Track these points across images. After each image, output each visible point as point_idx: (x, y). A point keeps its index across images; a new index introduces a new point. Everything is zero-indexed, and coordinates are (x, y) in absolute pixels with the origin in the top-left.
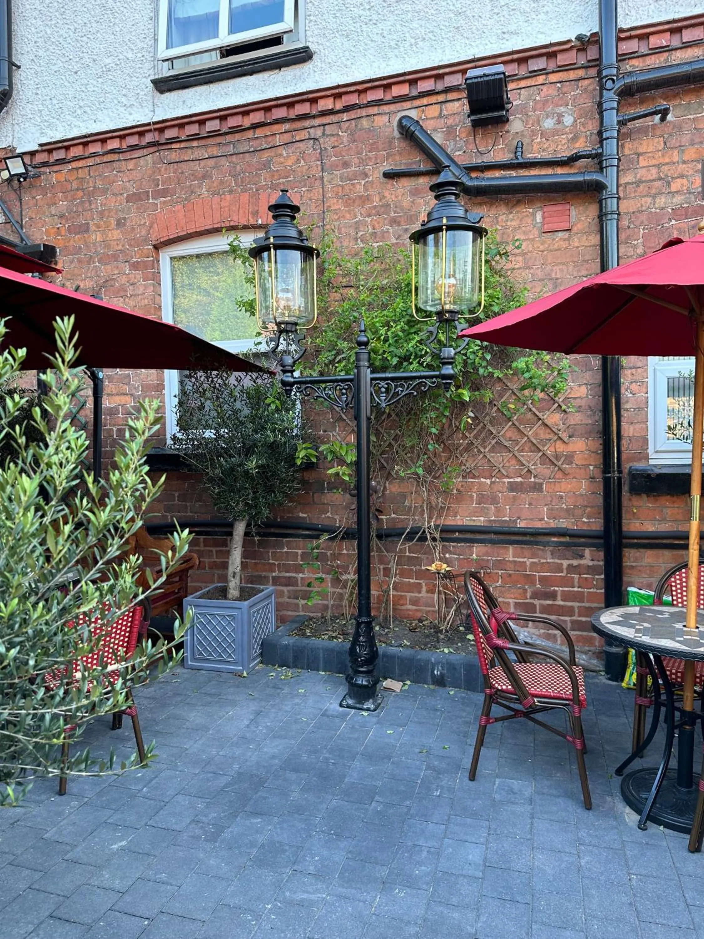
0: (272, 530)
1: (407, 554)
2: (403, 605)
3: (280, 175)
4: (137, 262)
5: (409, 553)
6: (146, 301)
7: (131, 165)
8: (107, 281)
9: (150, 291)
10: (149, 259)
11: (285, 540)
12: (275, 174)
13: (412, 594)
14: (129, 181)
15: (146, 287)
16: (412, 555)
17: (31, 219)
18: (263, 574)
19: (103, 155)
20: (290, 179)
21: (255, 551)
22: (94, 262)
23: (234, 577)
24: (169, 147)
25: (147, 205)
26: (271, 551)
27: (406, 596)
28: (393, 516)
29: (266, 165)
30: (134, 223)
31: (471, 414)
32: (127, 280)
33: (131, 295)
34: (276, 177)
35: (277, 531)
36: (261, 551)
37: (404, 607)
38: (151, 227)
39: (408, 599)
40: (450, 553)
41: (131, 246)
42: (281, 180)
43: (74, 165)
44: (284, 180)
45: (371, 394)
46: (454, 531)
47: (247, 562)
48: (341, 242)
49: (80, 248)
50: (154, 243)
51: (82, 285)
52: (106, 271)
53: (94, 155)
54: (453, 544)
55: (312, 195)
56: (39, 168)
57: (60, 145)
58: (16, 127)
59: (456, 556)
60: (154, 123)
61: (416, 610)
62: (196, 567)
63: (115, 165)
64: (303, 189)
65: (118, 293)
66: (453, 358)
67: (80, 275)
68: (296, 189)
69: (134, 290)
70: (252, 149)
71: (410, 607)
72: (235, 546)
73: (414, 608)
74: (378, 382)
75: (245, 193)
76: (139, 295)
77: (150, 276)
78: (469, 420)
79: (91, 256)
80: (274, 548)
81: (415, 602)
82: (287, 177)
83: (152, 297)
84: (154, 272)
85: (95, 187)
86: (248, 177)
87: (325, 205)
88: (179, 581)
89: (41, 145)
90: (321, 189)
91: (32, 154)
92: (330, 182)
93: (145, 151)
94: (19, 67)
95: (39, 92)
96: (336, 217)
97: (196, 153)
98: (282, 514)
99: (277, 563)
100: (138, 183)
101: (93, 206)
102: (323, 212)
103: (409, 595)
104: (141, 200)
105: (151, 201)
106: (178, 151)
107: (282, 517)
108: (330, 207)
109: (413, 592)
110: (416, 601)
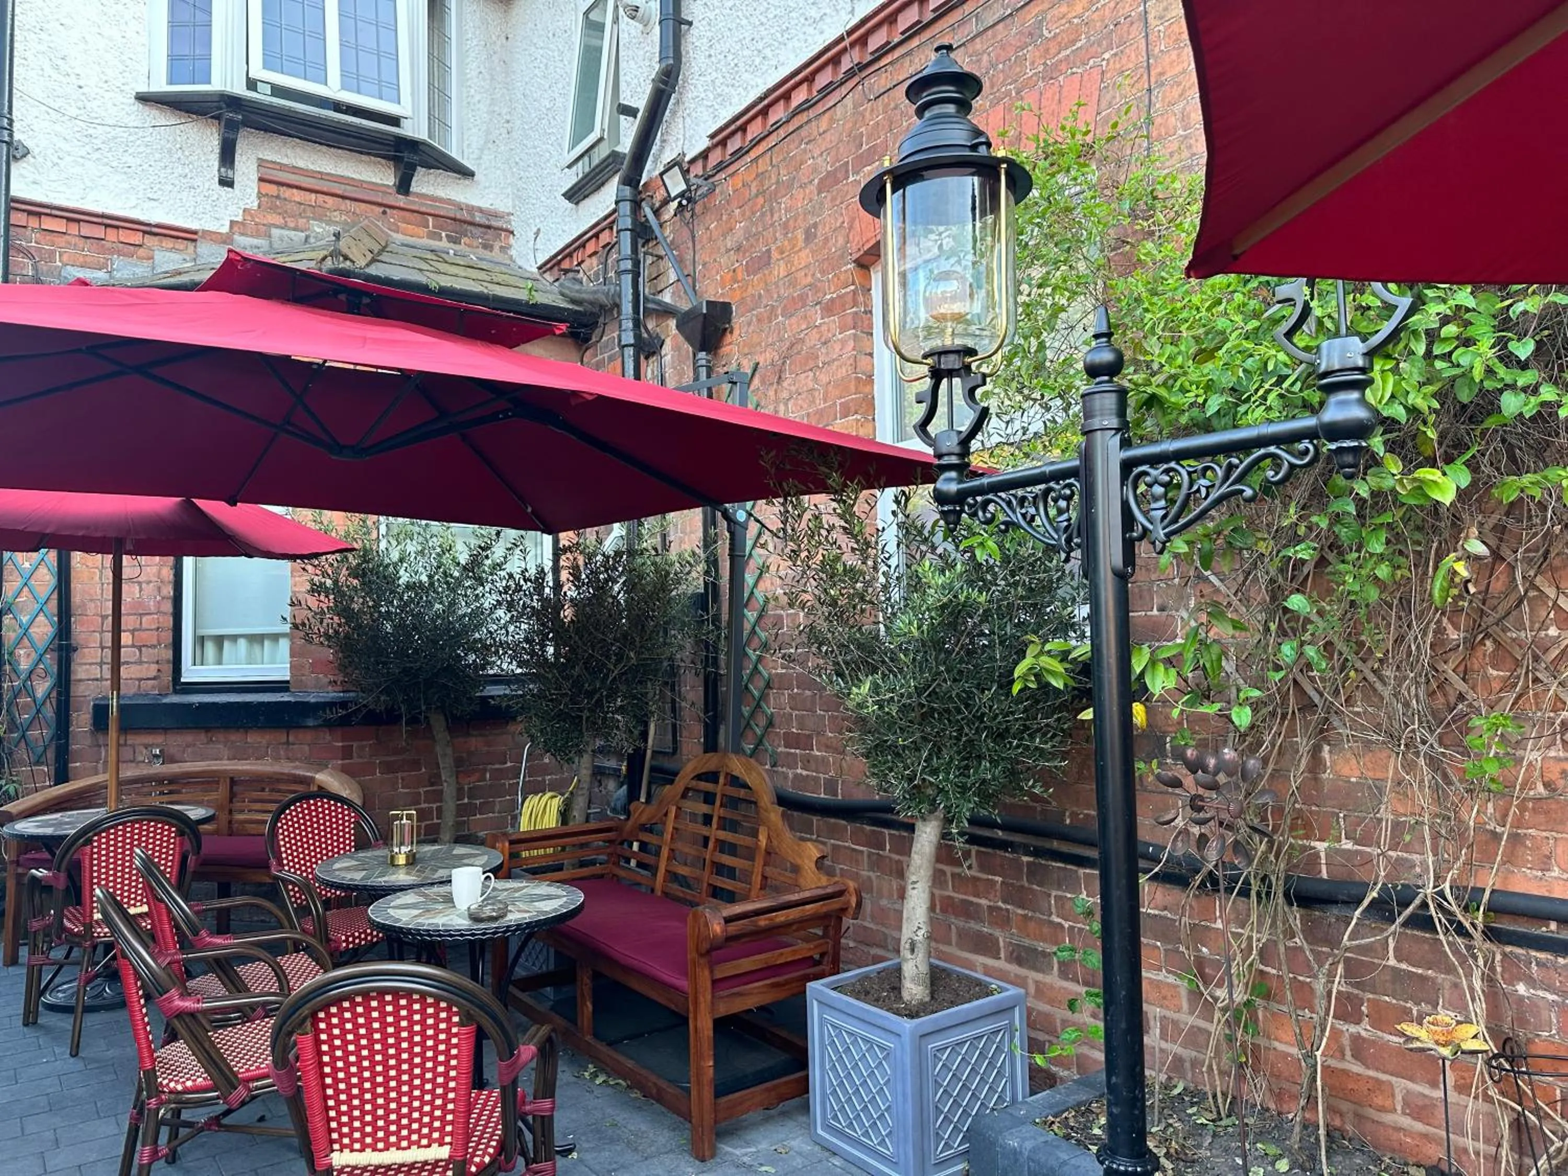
0: (1056, 845)
1: (1392, 962)
2: (1382, 1109)
3: (1060, 43)
4: (832, 300)
5: (1399, 959)
6: (844, 370)
7: (824, 123)
8: (792, 345)
9: (850, 348)
10: (848, 290)
11: (1081, 871)
12: (1051, 44)
13: (1410, 1085)
14: (821, 154)
15: (843, 342)
16: (1404, 966)
17: (704, 265)
18: (1041, 946)
19: (788, 122)
20: (1079, 44)
21: (1022, 886)
22: (776, 317)
23: (912, 951)
24: (876, 66)
25: (846, 188)
26: (1054, 893)
27: (1390, 1084)
28: (1347, 845)
29: (1033, 35)
30: (827, 229)
31: (1477, 547)
32: (818, 336)
33: (824, 364)
34: (1053, 51)
35: (1066, 848)
36: (1032, 890)
37: (1388, 1118)
38: (851, 228)
39: (1399, 1098)
40: (1531, 982)
41: (823, 272)
42: (1064, 54)
43: (753, 154)
44: (1068, 52)
45: (1125, 505)
46: (1545, 918)
47: (1007, 910)
48: (1190, 147)
49: (760, 295)
50: (855, 256)
51: (761, 360)
52: (793, 326)
53: (777, 126)
54: (1542, 956)
55: (1124, 61)
56: (713, 176)
57: (733, 127)
58: (688, 120)
59: (1551, 997)
60: (850, 33)
61: (1425, 1136)
62: (851, 911)
63: (804, 132)
64: (1106, 56)
65: (805, 365)
66: (1363, 370)
67: (760, 344)
68: (1091, 62)
69: (827, 354)
70: (1009, 11)
71: (1406, 1122)
72: (914, 878)
73: (1419, 1127)
74: (1144, 468)
75: (997, 107)
76: (834, 360)
77: (849, 320)
78: (1462, 569)
79: (773, 306)
80: (1059, 887)
81: (1419, 1110)
82: (1073, 42)
83: (852, 360)
84: (856, 313)
85: (778, 182)
86: (1002, 71)
87: (1152, 73)
88: (823, 937)
89: (712, 137)
90: (1143, 41)
91: (704, 155)
92: (1161, 18)
93: (844, 90)
94: (690, 24)
95: (712, 52)
96: (1176, 92)
97: (917, 60)
98: (1075, 809)
99: (1066, 925)
100: (833, 153)
101: (776, 217)
102: (1149, 90)
103: (1401, 1085)
104: (837, 182)
105: (851, 179)
106: (890, 68)
107: (1074, 815)
108: (1162, 74)
109: (1411, 1079)
110: (1424, 1107)
